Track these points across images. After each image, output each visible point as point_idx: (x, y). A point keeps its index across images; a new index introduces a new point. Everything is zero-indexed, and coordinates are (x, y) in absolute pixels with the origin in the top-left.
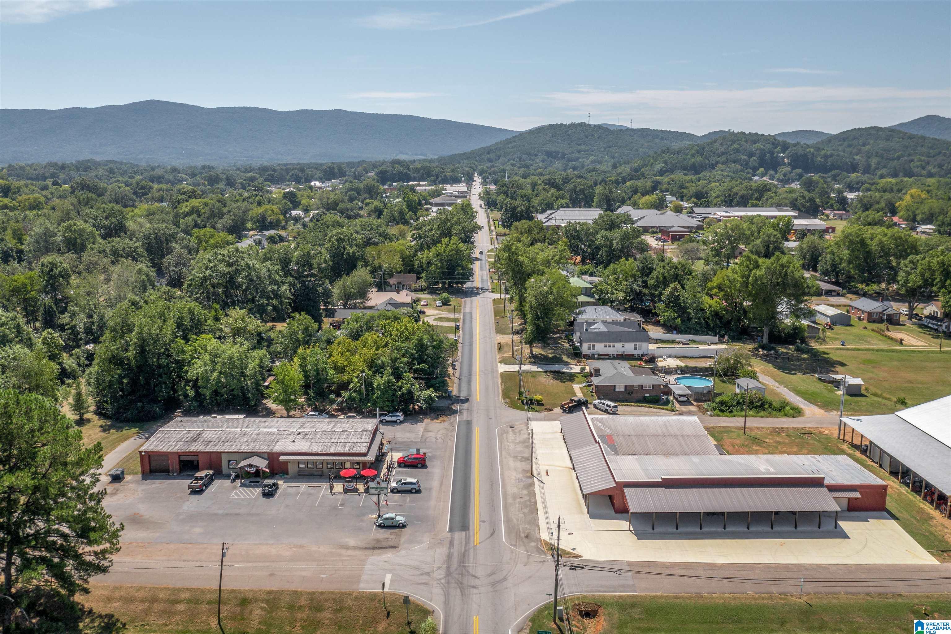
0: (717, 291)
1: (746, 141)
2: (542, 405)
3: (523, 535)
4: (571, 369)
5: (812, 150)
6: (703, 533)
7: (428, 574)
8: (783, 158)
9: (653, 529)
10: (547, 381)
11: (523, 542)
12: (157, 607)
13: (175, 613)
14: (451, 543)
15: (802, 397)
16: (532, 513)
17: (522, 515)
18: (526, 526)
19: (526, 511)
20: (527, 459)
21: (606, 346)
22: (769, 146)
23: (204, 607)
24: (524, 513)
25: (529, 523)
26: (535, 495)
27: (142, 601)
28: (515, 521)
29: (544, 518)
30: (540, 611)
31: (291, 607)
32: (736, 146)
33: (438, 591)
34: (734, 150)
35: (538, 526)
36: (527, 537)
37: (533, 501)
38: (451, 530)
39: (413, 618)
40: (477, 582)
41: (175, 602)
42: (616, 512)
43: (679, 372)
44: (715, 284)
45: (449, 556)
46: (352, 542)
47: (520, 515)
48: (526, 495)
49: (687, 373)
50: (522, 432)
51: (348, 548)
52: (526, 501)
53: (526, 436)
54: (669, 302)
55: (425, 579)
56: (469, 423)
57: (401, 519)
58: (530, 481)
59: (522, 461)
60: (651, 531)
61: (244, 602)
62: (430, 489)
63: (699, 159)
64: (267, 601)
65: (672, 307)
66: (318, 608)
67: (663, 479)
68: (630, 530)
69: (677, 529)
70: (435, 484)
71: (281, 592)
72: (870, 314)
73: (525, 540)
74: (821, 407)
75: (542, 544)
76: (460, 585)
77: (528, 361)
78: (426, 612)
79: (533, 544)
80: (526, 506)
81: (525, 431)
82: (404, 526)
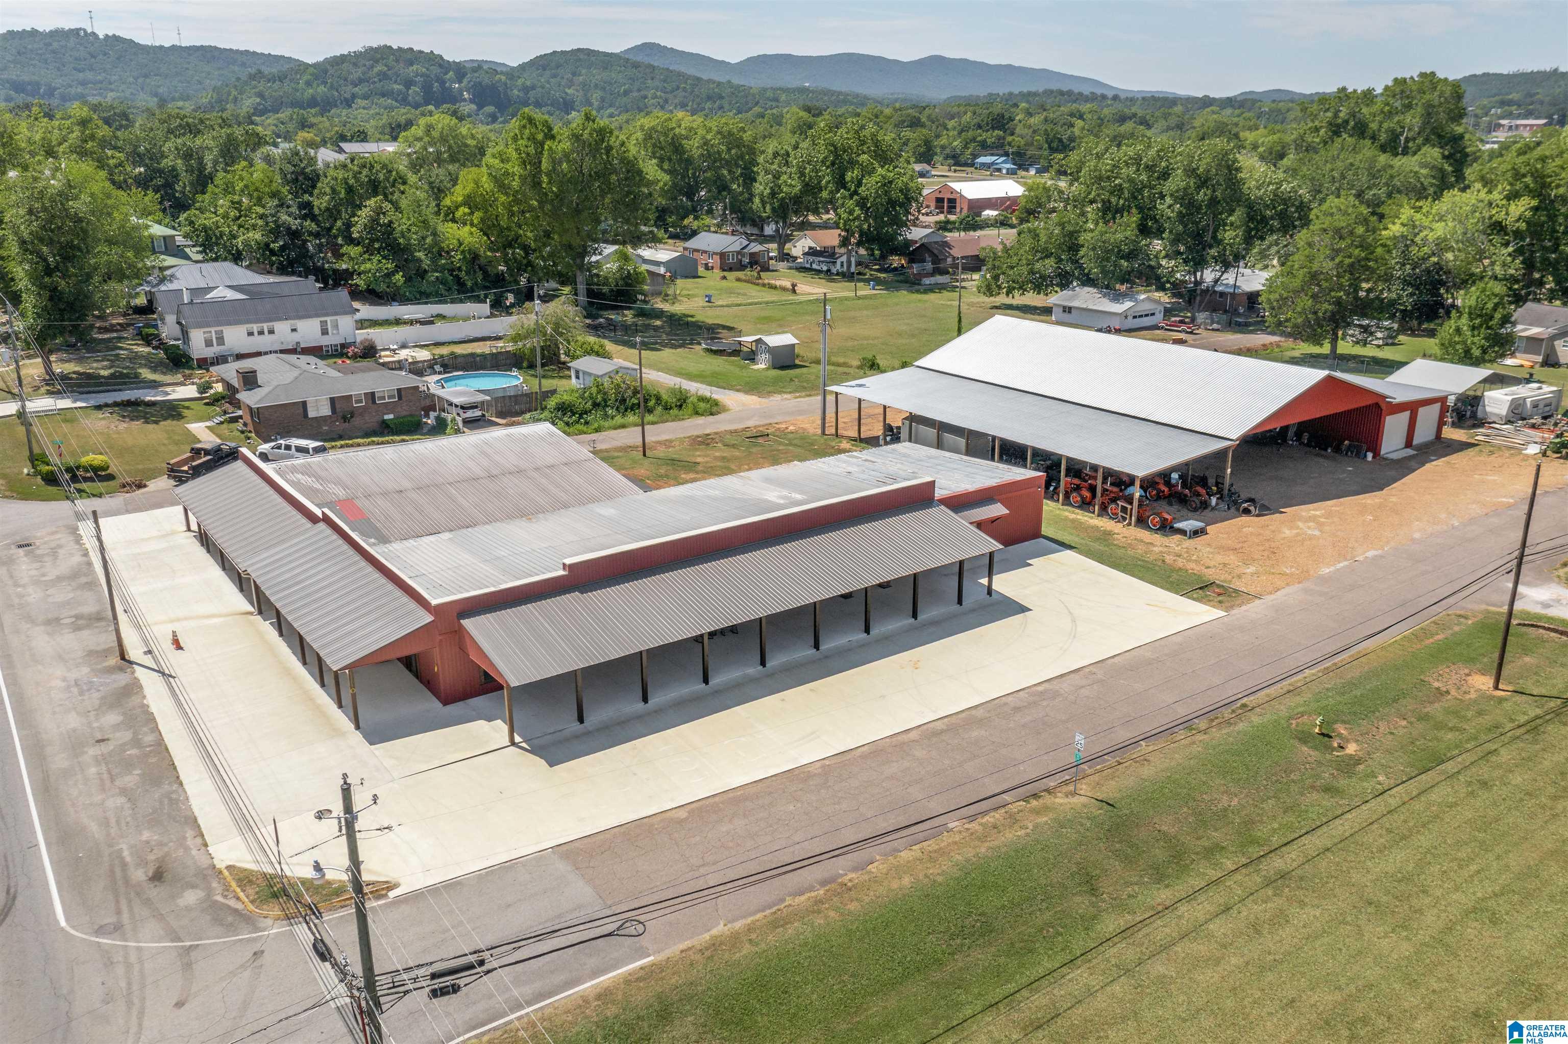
0: (467, 210)
1: (397, 61)
2: (111, 477)
3: (139, 875)
4: (167, 394)
5: (503, 78)
6: (717, 692)
8: (460, 91)
9: (581, 720)
10: (112, 425)
11: (148, 902)
15: (702, 382)
16: (156, 782)
17: (121, 800)
18: (146, 835)
19: (131, 780)
20: (98, 618)
21: (250, 334)
22: (435, 70)
24: (124, 792)
25: (154, 821)
26: (151, 719)
28: (94, 828)
29: (208, 785)
32: (379, 68)
34: (379, 74)
35: (194, 822)
36: (158, 876)
37: (149, 738)
42: (446, 702)
43: (437, 368)
44: (460, 199)
47: (111, 803)
48: (116, 727)
49: (457, 369)
50: (61, 552)
52: (123, 747)
53: (77, 559)
54: (372, 241)
58: (122, 679)
59: (78, 629)
60: (576, 726)
63: (322, 89)
65: (379, 250)
67: (571, 567)
68: (513, 743)
69: (645, 699)
72: (723, 255)
73: (154, 892)
74: (747, 392)
75: (227, 888)
77: (43, 390)
79: (191, 897)
80: (128, 765)
81: (72, 546)
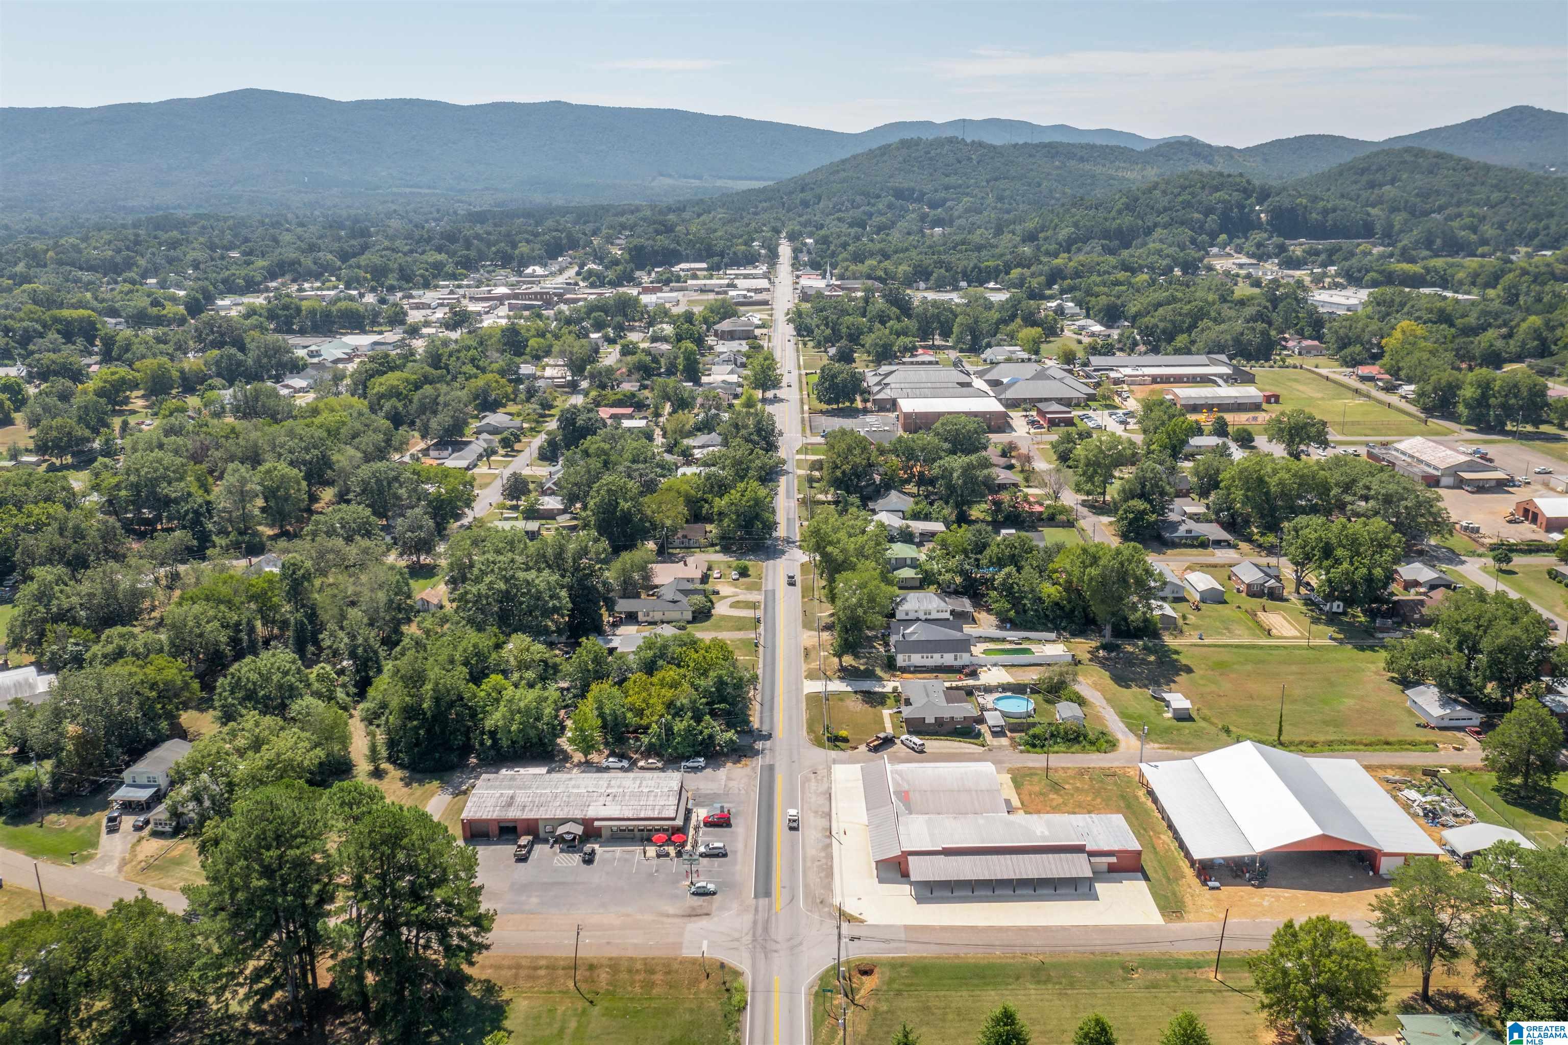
2: (848, 741)
3: (818, 902)
4: (884, 687)
6: (973, 897)
7: (737, 940)
8: (1259, 213)
9: (932, 893)
10: (856, 705)
11: (818, 908)
12: (523, 973)
13: (539, 977)
14: (756, 910)
15: (1125, 723)
16: (828, 877)
17: (819, 880)
18: (822, 891)
19: (823, 876)
20: (827, 814)
21: (922, 658)
22: (1238, 195)
23: (561, 972)
24: (821, 878)
25: (825, 886)
26: (832, 857)
27: (510, 968)
28: (812, 885)
29: (838, 882)
30: (827, 971)
31: (630, 971)
32: (1186, 196)
33: (746, 955)
34: (1183, 202)
35: (833, 889)
36: (821, 902)
37: (830, 864)
38: (756, 897)
39: (727, 978)
40: (778, 947)
41: (536, 968)
42: (900, 878)
43: (1001, 689)
45: (755, 923)
46: (671, 911)
47: (817, 881)
48: (824, 857)
49: (1009, 691)
50: (823, 779)
51: (668, 916)
52: (823, 864)
53: (828, 785)
54: (1003, 590)
55: (736, 944)
56: (771, 768)
57: (711, 887)
58: (828, 841)
59: (821, 817)
60: (930, 895)
61: (592, 967)
62: (735, 852)
64: (610, 966)
65: (1005, 596)
66: (652, 972)
67: (943, 848)
68: (911, 895)
69: (952, 893)
70: (740, 846)
71: (620, 958)
72: (1249, 586)
73: (820, 904)
74: (1139, 737)
75: (834, 910)
76: (764, 948)
77: (837, 676)
78: (737, 974)
79: (827, 909)
80: (824, 871)
81: (828, 777)
82: (714, 893)
